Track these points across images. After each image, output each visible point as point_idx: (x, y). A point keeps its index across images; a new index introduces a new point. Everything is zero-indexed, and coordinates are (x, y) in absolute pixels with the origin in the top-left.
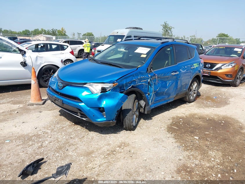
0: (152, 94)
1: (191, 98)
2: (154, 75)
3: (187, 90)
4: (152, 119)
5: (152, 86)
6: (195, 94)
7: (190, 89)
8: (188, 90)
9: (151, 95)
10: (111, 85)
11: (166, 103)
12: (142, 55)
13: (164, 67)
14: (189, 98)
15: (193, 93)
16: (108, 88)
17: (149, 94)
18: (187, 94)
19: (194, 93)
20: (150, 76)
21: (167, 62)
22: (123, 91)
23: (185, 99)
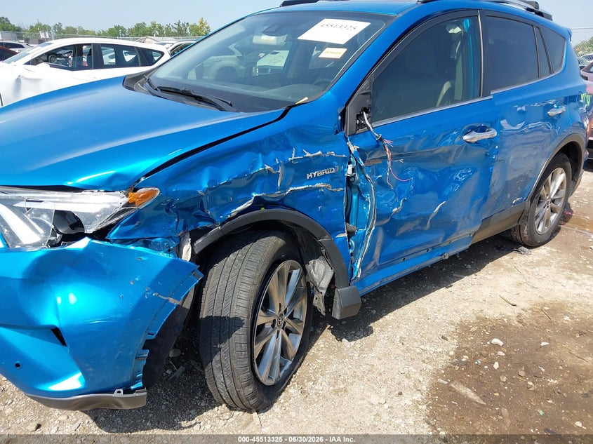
0: (368, 231)
1: (540, 229)
2: (379, 145)
3: (528, 202)
4: (369, 331)
5: (367, 196)
6: (555, 214)
7: (536, 198)
8: (532, 200)
9: (364, 237)
10: (116, 200)
11: (436, 259)
12: (328, 50)
13: (434, 106)
14: (532, 230)
15: (548, 210)
16: (92, 217)
17: (351, 234)
18: (525, 216)
19: (553, 211)
20: (353, 149)
21: (446, 86)
22: (207, 224)
23: (515, 235)
